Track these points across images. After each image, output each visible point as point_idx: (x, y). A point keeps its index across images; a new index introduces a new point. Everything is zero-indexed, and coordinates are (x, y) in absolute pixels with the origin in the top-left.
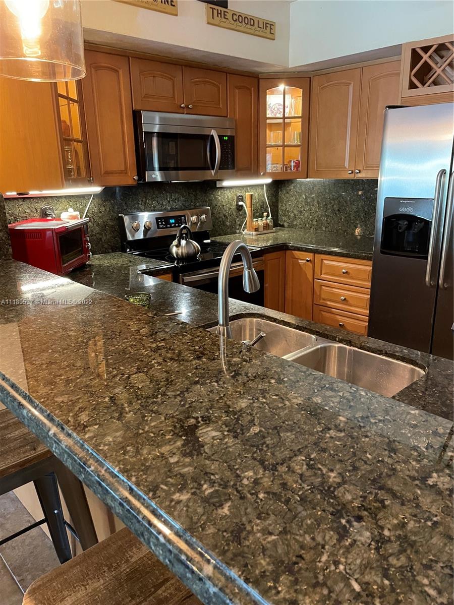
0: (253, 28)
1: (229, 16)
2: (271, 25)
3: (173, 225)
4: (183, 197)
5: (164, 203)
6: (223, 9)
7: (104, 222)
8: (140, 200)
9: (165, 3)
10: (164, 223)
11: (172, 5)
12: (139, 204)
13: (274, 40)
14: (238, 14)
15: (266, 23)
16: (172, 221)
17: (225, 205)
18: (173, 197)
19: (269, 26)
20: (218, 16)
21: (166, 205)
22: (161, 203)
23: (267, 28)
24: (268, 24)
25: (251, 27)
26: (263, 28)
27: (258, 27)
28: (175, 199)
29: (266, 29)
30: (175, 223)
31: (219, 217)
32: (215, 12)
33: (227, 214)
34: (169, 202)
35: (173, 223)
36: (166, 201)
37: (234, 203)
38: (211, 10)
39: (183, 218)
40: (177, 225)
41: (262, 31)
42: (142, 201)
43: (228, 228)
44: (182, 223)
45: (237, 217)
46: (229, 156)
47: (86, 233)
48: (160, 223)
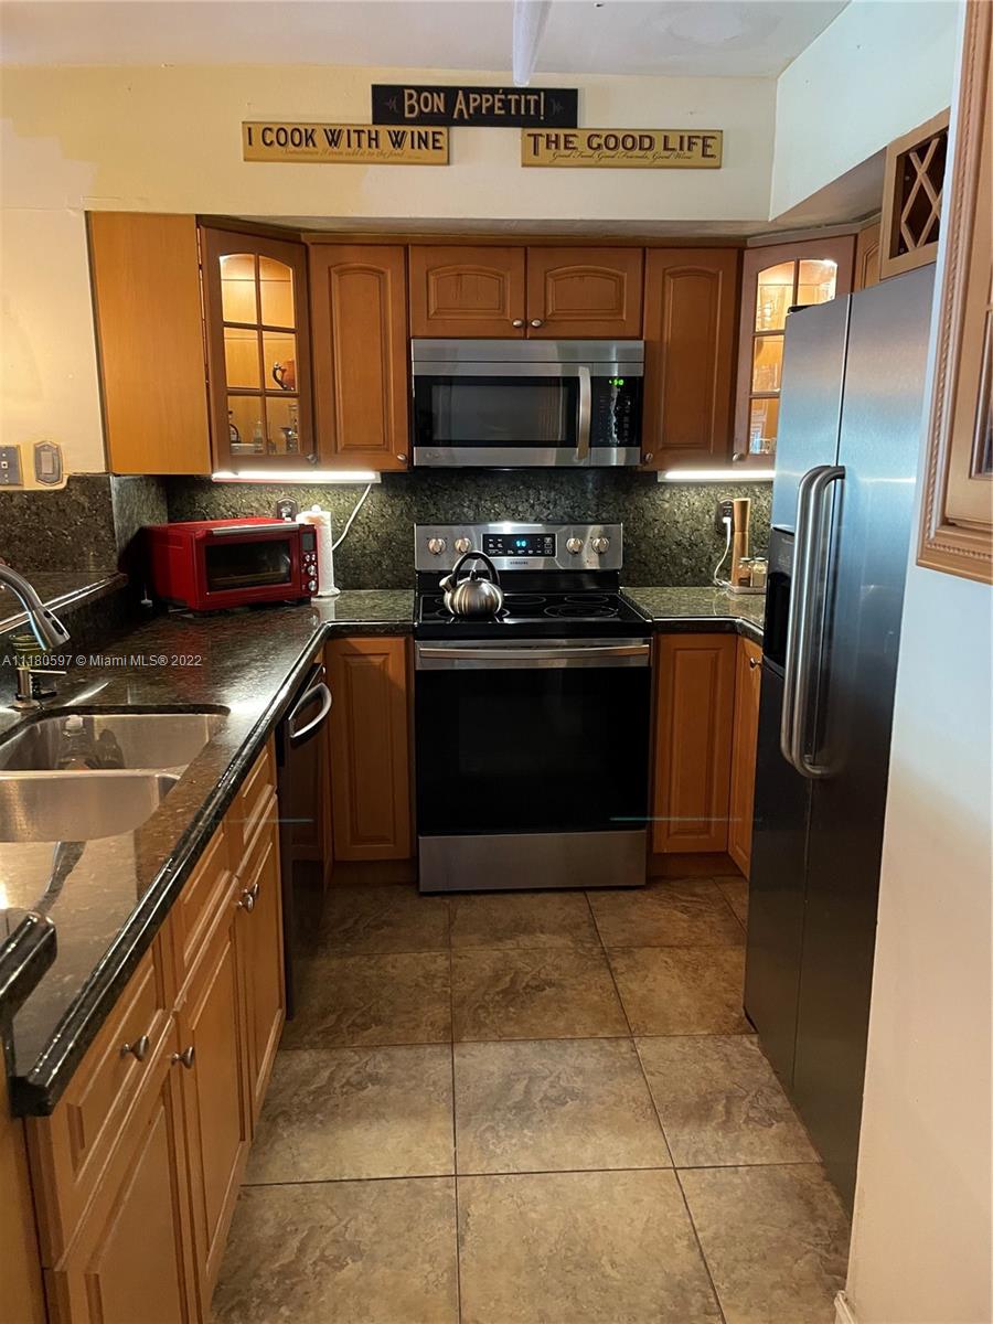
0: (649, 153)
1: (580, 142)
2: (704, 138)
3: (520, 552)
4: (567, 499)
5: (520, 509)
6: (562, 132)
7: (388, 535)
8: (466, 499)
9: (419, 147)
10: (500, 545)
11: (434, 147)
12: (463, 506)
13: (719, 167)
14: (604, 134)
15: (690, 137)
16: (521, 544)
17: (681, 520)
18: (542, 498)
19: (700, 142)
20: (548, 147)
21: (525, 512)
22: (513, 507)
23: (694, 147)
24: (698, 137)
25: (642, 153)
26: (681, 149)
27: (666, 148)
28: (548, 502)
29: (689, 149)
30: (526, 549)
31: (661, 545)
32: (542, 141)
33: (684, 541)
34: (532, 506)
35: (521, 548)
36: (526, 504)
37: (710, 519)
38: (532, 139)
39: (548, 540)
40: (531, 552)
41: (678, 156)
42: (471, 501)
43: (687, 573)
44: (543, 549)
45: (716, 550)
46: (626, 419)
47: (307, 548)
48: (491, 546)
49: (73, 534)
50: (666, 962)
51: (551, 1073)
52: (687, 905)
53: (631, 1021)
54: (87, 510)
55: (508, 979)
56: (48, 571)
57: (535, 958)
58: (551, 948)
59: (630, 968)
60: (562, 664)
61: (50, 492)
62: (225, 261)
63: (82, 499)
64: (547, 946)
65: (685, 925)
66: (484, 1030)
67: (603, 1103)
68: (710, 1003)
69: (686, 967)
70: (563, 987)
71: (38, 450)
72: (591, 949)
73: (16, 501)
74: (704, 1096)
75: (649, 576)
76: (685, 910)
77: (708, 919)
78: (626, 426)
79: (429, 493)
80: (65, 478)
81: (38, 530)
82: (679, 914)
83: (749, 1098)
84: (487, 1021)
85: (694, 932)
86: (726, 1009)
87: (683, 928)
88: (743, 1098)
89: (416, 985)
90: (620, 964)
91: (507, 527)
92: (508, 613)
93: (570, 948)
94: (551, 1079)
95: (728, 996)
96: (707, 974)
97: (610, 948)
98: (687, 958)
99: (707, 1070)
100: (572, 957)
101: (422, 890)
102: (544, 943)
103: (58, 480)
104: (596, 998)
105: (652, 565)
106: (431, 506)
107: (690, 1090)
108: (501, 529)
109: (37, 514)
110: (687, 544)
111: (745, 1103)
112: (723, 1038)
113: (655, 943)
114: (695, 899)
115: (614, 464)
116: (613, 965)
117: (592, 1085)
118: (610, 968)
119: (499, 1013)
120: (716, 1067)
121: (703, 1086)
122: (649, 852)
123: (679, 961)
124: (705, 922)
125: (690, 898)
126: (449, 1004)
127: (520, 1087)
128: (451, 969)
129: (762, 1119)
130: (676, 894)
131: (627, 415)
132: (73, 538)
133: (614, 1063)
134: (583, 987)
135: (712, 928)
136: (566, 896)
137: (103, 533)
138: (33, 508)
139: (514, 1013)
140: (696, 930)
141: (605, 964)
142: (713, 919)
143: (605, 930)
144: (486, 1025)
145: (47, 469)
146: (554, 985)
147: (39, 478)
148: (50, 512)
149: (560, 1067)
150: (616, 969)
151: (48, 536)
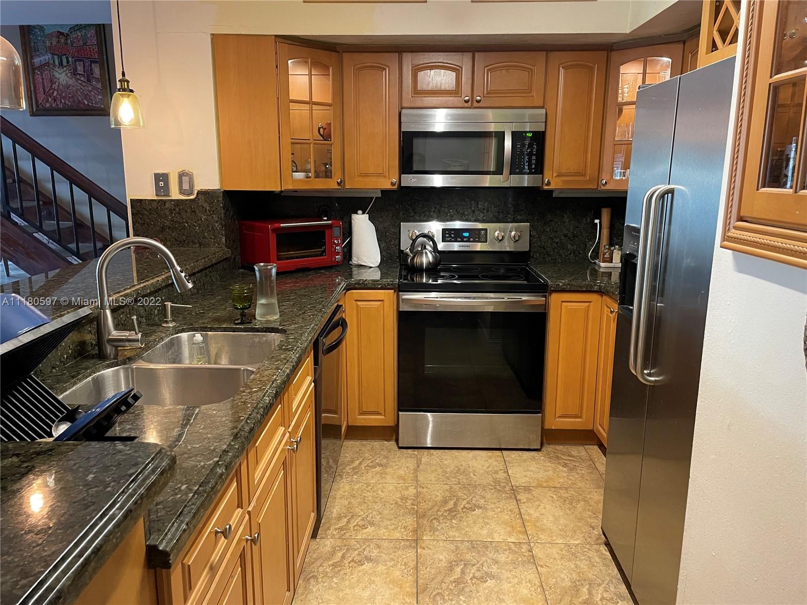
3: (465, 239)
4: (495, 207)
5: (466, 213)
7: (385, 228)
8: (433, 207)
10: (453, 235)
12: (431, 211)
16: (466, 234)
18: (480, 206)
21: (469, 215)
22: (461, 212)
28: (484, 209)
30: (469, 238)
31: (554, 236)
34: (474, 211)
35: (466, 237)
36: (470, 210)
37: (586, 220)
39: (483, 232)
40: (471, 239)
42: (436, 208)
43: (571, 254)
44: (479, 238)
45: (590, 240)
46: (534, 157)
47: (336, 236)
48: (447, 235)
49: (199, 225)
50: (552, 497)
51: (478, 562)
52: (566, 462)
53: (528, 533)
54: (208, 211)
55: (452, 502)
56: (185, 247)
57: (469, 490)
58: (479, 485)
59: (529, 500)
60: (490, 309)
61: (187, 200)
62: (291, 62)
63: (205, 205)
64: (477, 483)
65: (565, 475)
66: (437, 533)
67: (510, 583)
68: (580, 524)
69: (565, 501)
70: (486, 509)
71: (181, 175)
72: (504, 487)
73: (167, 205)
74: (574, 582)
75: (546, 256)
76: (565, 465)
77: (580, 472)
78: (534, 162)
79: (410, 203)
80: (196, 192)
81: (179, 223)
82: (561, 468)
83: (604, 585)
84: (439, 528)
85: (570, 479)
86: (591, 529)
87: (564, 477)
88: (599, 585)
89: (396, 503)
90: (522, 497)
91: (458, 225)
92: (457, 277)
93: (492, 486)
94: (478, 565)
95: (592, 521)
96: (579, 506)
97: (517, 487)
98: (566, 495)
99: (576, 566)
100: (493, 491)
101: (400, 446)
102: (475, 482)
103: (191, 194)
104: (507, 517)
105: (548, 249)
106: (411, 211)
107: (566, 577)
108: (454, 225)
109: (179, 213)
110: (571, 236)
111: (601, 589)
112: (588, 546)
113: (545, 485)
114: (571, 459)
115: (526, 185)
116: (518, 497)
117: (504, 571)
118: (516, 498)
119: (446, 523)
120: (584, 565)
121: (575, 576)
122: (543, 428)
123: (560, 497)
124: (578, 473)
125: (568, 458)
126: (415, 516)
127: (458, 570)
128: (418, 495)
129: (612, 599)
130: (560, 455)
131: (534, 155)
132: (199, 228)
133: (518, 558)
134: (499, 510)
135: (582, 477)
136: (490, 453)
137: (217, 225)
138: (177, 210)
139: (456, 524)
140: (571, 478)
141: (513, 496)
142: (583, 472)
143: (513, 475)
144: (437, 530)
145: (186, 186)
146: (481, 508)
147: (182, 191)
148: (187, 212)
149: (484, 559)
150: (520, 500)
151: (185, 226)
